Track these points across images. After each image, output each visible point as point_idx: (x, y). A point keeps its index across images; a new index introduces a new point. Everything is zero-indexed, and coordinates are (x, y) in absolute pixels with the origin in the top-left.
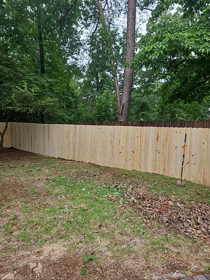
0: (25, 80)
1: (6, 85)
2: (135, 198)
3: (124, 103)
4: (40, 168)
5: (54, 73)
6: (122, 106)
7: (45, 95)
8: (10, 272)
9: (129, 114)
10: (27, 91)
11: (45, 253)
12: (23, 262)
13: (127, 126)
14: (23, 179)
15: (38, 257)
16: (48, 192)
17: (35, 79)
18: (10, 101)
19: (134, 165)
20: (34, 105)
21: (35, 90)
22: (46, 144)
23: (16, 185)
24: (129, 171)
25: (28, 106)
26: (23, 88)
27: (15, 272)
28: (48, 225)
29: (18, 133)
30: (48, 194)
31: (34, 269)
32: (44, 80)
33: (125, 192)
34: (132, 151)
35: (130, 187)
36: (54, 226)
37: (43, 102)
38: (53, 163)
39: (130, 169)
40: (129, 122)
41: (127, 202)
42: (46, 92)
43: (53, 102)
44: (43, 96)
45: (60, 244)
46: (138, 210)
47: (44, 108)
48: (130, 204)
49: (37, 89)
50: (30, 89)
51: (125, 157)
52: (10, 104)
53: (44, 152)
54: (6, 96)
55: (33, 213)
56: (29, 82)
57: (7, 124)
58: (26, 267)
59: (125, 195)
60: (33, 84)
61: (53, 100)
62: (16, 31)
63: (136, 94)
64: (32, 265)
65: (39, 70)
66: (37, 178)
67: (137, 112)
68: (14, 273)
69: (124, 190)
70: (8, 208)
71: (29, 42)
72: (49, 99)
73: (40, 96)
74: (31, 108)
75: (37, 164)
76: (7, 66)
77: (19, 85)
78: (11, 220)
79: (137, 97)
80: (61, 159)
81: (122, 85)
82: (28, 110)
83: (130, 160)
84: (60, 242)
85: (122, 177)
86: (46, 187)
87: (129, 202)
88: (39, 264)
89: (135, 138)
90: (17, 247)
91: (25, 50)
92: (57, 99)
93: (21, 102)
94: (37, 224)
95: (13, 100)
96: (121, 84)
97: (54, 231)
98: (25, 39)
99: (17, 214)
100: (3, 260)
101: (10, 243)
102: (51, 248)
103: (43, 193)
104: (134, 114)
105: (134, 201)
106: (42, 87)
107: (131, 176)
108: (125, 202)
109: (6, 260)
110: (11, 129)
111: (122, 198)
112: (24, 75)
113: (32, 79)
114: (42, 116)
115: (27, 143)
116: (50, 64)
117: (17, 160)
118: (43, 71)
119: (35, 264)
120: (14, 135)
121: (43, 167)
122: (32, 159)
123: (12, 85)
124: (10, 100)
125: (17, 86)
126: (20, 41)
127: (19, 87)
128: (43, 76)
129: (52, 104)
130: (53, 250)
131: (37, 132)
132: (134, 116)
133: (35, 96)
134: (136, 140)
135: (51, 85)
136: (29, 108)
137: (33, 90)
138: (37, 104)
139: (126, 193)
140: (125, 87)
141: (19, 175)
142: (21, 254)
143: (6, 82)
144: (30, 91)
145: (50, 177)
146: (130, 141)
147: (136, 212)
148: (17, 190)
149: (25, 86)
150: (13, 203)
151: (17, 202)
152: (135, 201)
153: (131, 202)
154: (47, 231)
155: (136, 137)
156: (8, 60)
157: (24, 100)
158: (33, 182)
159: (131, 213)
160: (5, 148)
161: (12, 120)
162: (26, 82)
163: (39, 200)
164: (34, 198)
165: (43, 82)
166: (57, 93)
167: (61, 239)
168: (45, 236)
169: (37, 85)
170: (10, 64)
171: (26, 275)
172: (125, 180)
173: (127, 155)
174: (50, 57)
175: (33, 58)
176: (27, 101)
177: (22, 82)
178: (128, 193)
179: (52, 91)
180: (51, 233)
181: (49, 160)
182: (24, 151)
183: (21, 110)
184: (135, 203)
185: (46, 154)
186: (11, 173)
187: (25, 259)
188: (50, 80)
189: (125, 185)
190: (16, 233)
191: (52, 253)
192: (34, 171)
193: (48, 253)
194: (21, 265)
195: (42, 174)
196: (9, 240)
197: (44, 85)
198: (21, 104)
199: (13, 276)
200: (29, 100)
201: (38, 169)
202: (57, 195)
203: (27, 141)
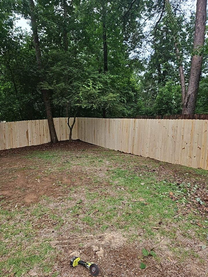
0: (90, 78)
1: (75, 84)
2: (201, 200)
3: (190, 95)
4: (101, 159)
5: (116, 69)
6: (187, 97)
7: (108, 91)
8: (76, 250)
9: (195, 106)
10: (92, 89)
11: (106, 239)
12: (88, 244)
13: (192, 119)
14: (87, 168)
15: (100, 242)
16: (109, 182)
17: (99, 77)
18: (78, 99)
19: (199, 162)
20: (97, 101)
21: (99, 87)
22: (107, 138)
23: (82, 173)
24: (193, 169)
25: (92, 103)
26: (89, 86)
27: (81, 251)
28: (109, 213)
29: (83, 127)
30: (109, 184)
31: (96, 251)
32: (107, 77)
33: (189, 191)
34: (198, 147)
35: (195, 187)
36: (114, 215)
37: (105, 98)
38: (113, 156)
39: (194, 166)
40: (195, 115)
41: (191, 203)
42: (108, 88)
43: (115, 97)
44: (106, 92)
45: (120, 233)
46: (204, 213)
47: (106, 103)
48: (194, 205)
49: (100, 86)
50: (95, 86)
51: (189, 153)
52: (78, 102)
53: (105, 145)
54: (74, 94)
55: (96, 200)
56: (94, 80)
57: (75, 119)
58: (90, 248)
59: (189, 194)
60: (97, 81)
61: (115, 95)
62: (84, 33)
63: (204, 84)
64: (95, 248)
65: (102, 68)
66: (99, 169)
67: (205, 104)
68: (79, 252)
69: (188, 189)
70: (75, 192)
71: (95, 42)
72: (111, 95)
73: (103, 92)
74: (95, 104)
75: (99, 155)
76: (76, 66)
77: (85, 83)
78: (78, 203)
79: (205, 87)
80: (121, 152)
81: (188, 74)
82: (92, 106)
83: (195, 157)
84: (120, 231)
85: (185, 175)
86: (107, 177)
87: (194, 202)
88: (101, 248)
89: (202, 133)
90: (82, 228)
91: (91, 50)
92: (118, 94)
93: (87, 99)
94: (99, 210)
95: (80, 97)
96: (186, 73)
97: (114, 220)
98: (91, 40)
99: (83, 199)
100: (71, 238)
101: (77, 224)
102: (112, 236)
103: (104, 183)
104: (201, 106)
105: (199, 203)
106: (105, 83)
107: (197, 175)
108: (189, 202)
109: (73, 239)
110: (78, 124)
111: (185, 197)
112: (90, 74)
113: (96, 77)
114: (104, 111)
115: (91, 136)
116: (112, 61)
117: (82, 151)
118: (106, 69)
119: (97, 247)
120: (80, 129)
121: (103, 158)
122: (94, 151)
123: (79, 84)
124: (78, 97)
125: (84, 84)
126: (86, 42)
127: (85, 85)
128: (106, 73)
129: (114, 99)
130: (113, 238)
131: (99, 126)
132: (201, 108)
133: (98, 92)
134: (203, 135)
135: (113, 81)
136: (94, 104)
137: (97, 87)
138: (101, 100)
139: (190, 193)
140: (192, 77)
141: (84, 165)
142: (86, 236)
143: (75, 81)
144: (94, 88)
145: (110, 169)
146: (196, 136)
147: (202, 215)
148: (82, 178)
149: (91, 84)
150: (79, 189)
151: (82, 189)
152: (201, 203)
153: (197, 203)
154: (108, 218)
155: (204, 131)
156: (77, 61)
157: (89, 97)
158: (96, 172)
159: (196, 215)
160: (73, 140)
161: (79, 116)
162: (92, 80)
163: (101, 189)
164: (97, 186)
165: (106, 78)
166: (118, 89)
167: (121, 228)
168: (106, 224)
169: (101, 82)
170: (78, 65)
171: (89, 255)
172: (188, 178)
173: (192, 151)
174: (113, 54)
175: (98, 57)
176: (91, 98)
177: (88, 81)
178: (192, 193)
179: (113, 86)
180: (111, 222)
181: (109, 153)
182: (88, 143)
183: (87, 107)
184: (201, 205)
185: (106, 146)
186: (78, 162)
187: (89, 241)
188: (112, 76)
189: (189, 184)
190: (81, 216)
191: (112, 240)
192: (96, 162)
193: (109, 239)
194: (85, 246)
195: (103, 165)
196: (76, 222)
197: (106, 82)
198: (86, 101)
199: (78, 254)
200: (93, 96)
201: (100, 160)
202: (117, 186)
203: (91, 134)
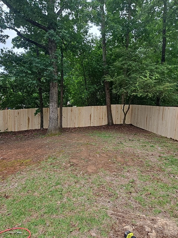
0: (148, 70)
1: (133, 75)
4: (153, 144)
5: (174, 59)
7: (164, 81)
8: (129, 225)
10: (149, 79)
11: (159, 223)
12: (140, 222)
14: (139, 152)
15: (153, 224)
16: (161, 168)
17: (156, 68)
18: (134, 88)
20: (153, 90)
21: (156, 77)
22: (159, 125)
23: (134, 154)
25: (148, 92)
26: (146, 77)
27: (134, 227)
28: (161, 199)
29: (136, 113)
30: (161, 170)
31: (148, 232)
36: (167, 202)
37: (161, 87)
38: (165, 143)
42: (164, 78)
43: (171, 86)
44: (162, 82)
45: (174, 221)
47: (161, 93)
49: (157, 76)
50: (152, 77)
52: (134, 91)
53: (157, 131)
54: (131, 84)
55: (147, 182)
56: (151, 71)
57: (129, 106)
58: (142, 227)
60: (154, 72)
61: (171, 84)
62: (145, 31)
64: (148, 229)
65: (160, 60)
66: (150, 153)
68: (132, 227)
70: (128, 171)
71: (154, 37)
72: (168, 84)
73: (159, 82)
74: (150, 93)
75: (150, 140)
76: (135, 60)
77: (143, 75)
78: (130, 182)
80: (174, 139)
82: (148, 95)
84: (174, 220)
86: (159, 163)
88: (154, 231)
90: (135, 206)
91: (150, 44)
92: (175, 83)
93: (143, 88)
94: (151, 193)
95: (137, 87)
97: (167, 207)
98: (151, 36)
99: (135, 179)
100: (124, 212)
101: (130, 201)
102: (165, 222)
103: (156, 168)
106: (162, 73)
109: (127, 214)
110: (132, 110)
112: (147, 66)
113: (153, 68)
114: (158, 99)
115: (143, 122)
116: (170, 52)
117: (134, 134)
118: (163, 60)
119: (150, 229)
120: (133, 114)
121: (155, 144)
122: (146, 136)
123: (137, 75)
124: (135, 87)
125: (141, 75)
126: (147, 38)
127: (143, 76)
128: (163, 64)
129: (171, 88)
130: (167, 225)
131: (152, 113)
133: (155, 82)
135: (171, 71)
136: (149, 93)
137: (154, 78)
138: (157, 89)
141: (136, 148)
142: (138, 215)
143: (133, 73)
144: (151, 78)
145: (162, 155)
148: (135, 159)
149: (148, 75)
150: (132, 169)
151: (134, 169)
154: (160, 203)
156: (136, 56)
158: (148, 156)
160: (126, 124)
161: (133, 103)
162: (149, 71)
163: (153, 173)
164: (148, 170)
165: (164, 69)
166: (175, 78)
167: (175, 217)
168: (158, 208)
169: (158, 73)
170: (137, 59)
171: (142, 234)
174: (172, 46)
175: (156, 50)
176: (147, 87)
177: (146, 72)
179: (170, 76)
180: (164, 208)
181: (161, 139)
182: (140, 128)
183: (142, 95)
185: (158, 133)
186: (130, 144)
187: (141, 220)
188: (170, 67)
190: (134, 194)
191: (165, 227)
192: (148, 147)
193: (162, 224)
194: (138, 224)
195: (155, 150)
196: (129, 198)
197: (164, 72)
198: (142, 90)
199: (131, 230)
200: (149, 86)
201: (151, 145)
202: (170, 173)
203: (143, 120)
